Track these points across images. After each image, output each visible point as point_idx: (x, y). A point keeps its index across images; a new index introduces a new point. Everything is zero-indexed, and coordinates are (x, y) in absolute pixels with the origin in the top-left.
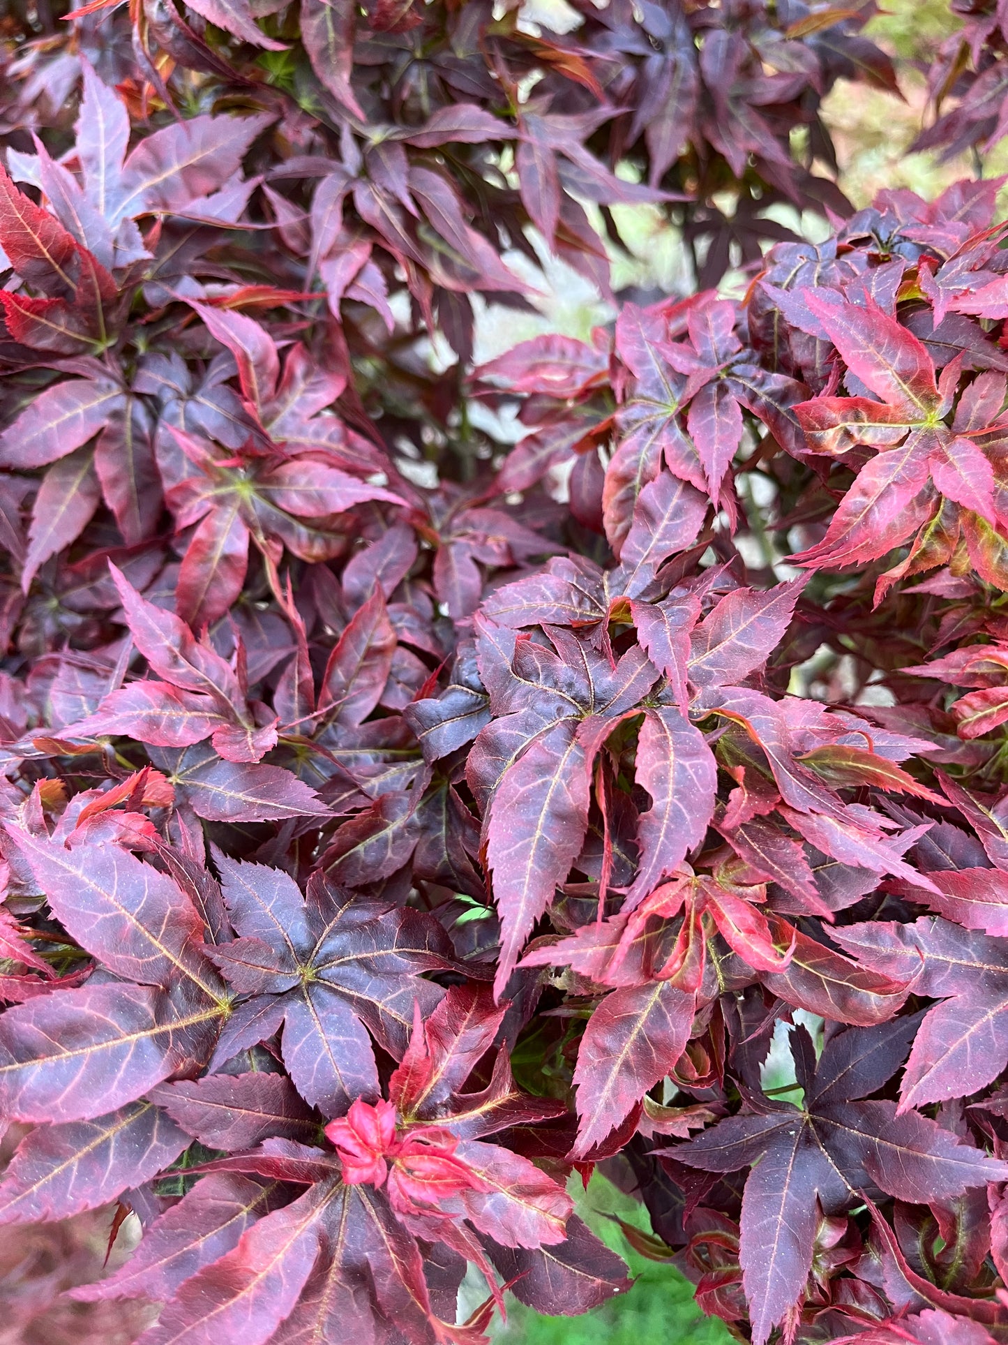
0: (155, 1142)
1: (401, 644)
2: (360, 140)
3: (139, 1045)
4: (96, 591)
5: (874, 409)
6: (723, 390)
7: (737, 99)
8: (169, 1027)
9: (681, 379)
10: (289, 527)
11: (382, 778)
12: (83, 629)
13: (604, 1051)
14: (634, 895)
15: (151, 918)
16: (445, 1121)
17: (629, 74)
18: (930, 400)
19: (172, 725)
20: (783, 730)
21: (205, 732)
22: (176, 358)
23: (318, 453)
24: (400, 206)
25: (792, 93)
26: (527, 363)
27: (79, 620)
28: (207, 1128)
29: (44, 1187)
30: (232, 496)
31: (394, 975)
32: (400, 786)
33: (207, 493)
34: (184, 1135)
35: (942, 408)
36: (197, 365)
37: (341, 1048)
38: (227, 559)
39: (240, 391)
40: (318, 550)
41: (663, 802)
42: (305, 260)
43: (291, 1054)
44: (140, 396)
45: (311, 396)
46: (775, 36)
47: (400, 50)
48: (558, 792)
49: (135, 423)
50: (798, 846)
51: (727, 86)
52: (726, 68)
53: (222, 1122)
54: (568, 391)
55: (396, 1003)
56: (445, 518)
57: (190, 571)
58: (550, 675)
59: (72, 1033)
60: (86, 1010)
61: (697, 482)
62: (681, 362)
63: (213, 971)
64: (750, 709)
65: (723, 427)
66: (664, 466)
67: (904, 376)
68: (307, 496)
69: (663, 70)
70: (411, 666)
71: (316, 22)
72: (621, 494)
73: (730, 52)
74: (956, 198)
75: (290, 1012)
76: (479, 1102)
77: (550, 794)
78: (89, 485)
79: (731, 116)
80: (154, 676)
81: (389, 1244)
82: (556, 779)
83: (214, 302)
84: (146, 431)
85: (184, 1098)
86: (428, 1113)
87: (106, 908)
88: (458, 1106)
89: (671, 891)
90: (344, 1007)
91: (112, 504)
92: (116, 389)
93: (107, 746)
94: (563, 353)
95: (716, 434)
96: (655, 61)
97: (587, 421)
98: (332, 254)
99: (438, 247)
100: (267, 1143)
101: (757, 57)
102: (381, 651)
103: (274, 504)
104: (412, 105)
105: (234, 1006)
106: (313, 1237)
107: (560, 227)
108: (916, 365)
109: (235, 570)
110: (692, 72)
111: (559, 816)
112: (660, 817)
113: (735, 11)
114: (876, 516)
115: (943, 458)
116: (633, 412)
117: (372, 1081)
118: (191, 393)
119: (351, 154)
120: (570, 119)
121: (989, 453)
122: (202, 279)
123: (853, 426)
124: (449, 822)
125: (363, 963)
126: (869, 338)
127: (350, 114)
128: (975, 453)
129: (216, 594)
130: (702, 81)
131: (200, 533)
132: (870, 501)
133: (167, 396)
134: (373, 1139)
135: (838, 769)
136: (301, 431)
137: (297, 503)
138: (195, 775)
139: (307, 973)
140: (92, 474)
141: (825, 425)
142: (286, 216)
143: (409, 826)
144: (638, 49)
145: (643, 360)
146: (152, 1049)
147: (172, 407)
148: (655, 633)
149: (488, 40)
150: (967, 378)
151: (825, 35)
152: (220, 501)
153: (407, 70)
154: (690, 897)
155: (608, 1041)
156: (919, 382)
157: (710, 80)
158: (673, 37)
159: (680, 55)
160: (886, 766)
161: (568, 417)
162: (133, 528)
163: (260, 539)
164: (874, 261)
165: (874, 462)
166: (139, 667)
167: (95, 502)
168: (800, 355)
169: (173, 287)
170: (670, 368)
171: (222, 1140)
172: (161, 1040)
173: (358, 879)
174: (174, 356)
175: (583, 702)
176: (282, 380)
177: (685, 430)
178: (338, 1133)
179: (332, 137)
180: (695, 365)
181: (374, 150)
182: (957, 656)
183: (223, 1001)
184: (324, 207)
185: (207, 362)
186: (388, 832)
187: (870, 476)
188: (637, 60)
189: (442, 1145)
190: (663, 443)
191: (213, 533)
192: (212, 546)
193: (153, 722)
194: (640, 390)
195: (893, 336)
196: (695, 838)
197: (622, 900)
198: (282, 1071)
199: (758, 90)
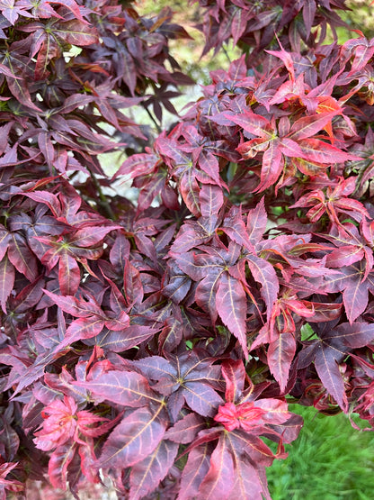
0: (169, 451)
1: (141, 272)
2: (43, 118)
3: (152, 424)
4: (27, 303)
5: (258, 140)
6: (205, 152)
7: (144, 58)
8: (156, 416)
9: (189, 155)
10: (85, 252)
11: (161, 315)
12: (27, 317)
13: (274, 361)
14: (268, 312)
15: (134, 386)
16: (244, 400)
17: (109, 62)
18: (271, 132)
19: (90, 330)
20: (280, 247)
21: (102, 327)
22: (23, 214)
23: (85, 224)
24: (69, 135)
25: (160, 50)
26: (130, 167)
27: (24, 315)
28: (182, 439)
29: (144, 483)
30: (63, 250)
31: (205, 369)
32: (168, 315)
33: (55, 253)
34: (176, 443)
35: (275, 132)
36: (31, 213)
37: (206, 396)
38: (72, 271)
39: (52, 215)
40: (97, 255)
41: (264, 283)
42: (46, 164)
43: (192, 405)
44: (15, 232)
45: (73, 207)
46: (147, 33)
47: (42, 84)
48: (233, 294)
49: (18, 241)
50: (303, 278)
51: (140, 55)
52: (138, 50)
53: (185, 434)
54: (148, 171)
55: (210, 376)
56: (129, 227)
57: (63, 280)
58: (210, 261)
59: (133, 431)
60: (133, 422)
61: (212, 182)
62: (187, 150)
63: (157, 394)
64: (270, 245)
65: (211, 163)
66: (199, 182)
67: (263, 128)
68: (89, 239)
69: (119, 58)
70: (147, 277)
71: (14, 86)
72: (188, 196)
73: (137, 44)
74: (234, 67)
75: (184, 394)
76: (249, 391)
77: (231, 296)
78: (10, 268)
79: (145, 64)
80: (75, 318)
81: (248, 442)
82: (230, 291)
83: (26, 190)
84: (23, 242)
85: (172, 433)
86: (239, 400)
87: (121, 390)
88: (245, 394)
89: (276, 307)
90: (199, 384)
91: (21, 271)
92: (7, 233)
93: (69, 348)
94: (140, 160)
95: (210, 166)
96: (115, 56)
97: (159, 178)
98: (56, 159)
99: (85, 143)
100: (199, 434)
101: (145, 42)
102: (136, 277)
103: (77, 246)
104: (53, 100)
105: (166, 401)
106: (227, 452)
107: (119, 121)
108: (265, 123)
109: (76, 273)
110: (128, 55)
111: (236, 301)
112: (265, 287)
113: (132, 30)
114: (273, 170)
115: (283, 146)
116: (180, 170)
117: (220, 400)
118: (34, 222)
119: (43, 124)
120: (104, 85)
121: (292, 139)
122: (18, 185)
123: (254, 148)
124: (189, 318)
125: (195, 369)
126: (249, 121)
127: (36, 111)
128: (290, 141)
129: (73, 284)
130: (133, 57)
131: (60, 267)
132: (269, 167)
133: (26, 228)
134: (232, 415)
135: (298, 251)
136: (75, 220)
137: (87, 243)
138: (104, 342)
139: (180, 381)
140: (10, 264)
141: (247, 150)
142: (32, 153)
143: (178, 326)
144: (108, 54)
145: (174, 154)
146: (156, 424)
147: (30, 231)
148: (235, 235)
149: (67, 70)
150: (277, 121)
151: (161, 27)
152: (61, 253)
153: (47, 90)
154: (280, 306)
155: (274, 358)
156: (267, 128)
157: (134, 55)
158: (117, 46)
159: (122, 51)
160: (307, 245)
161: (151, 179)
162: (31, 276)
163: (79, 260)
164: (232, 97)
165: (265, 155)
166: (69, 318)
167: (14, 273)
168: (222, 132)
169: (9, 191)
170: (184, 153)
171: (187, 440)
172: (156, 420)
173: (171, 349)
174: (22, 214)
175: (223, 265)
176: (62, 206)
177: (199, 169)
178: (219, 418)
179: (34, 120)
180: (192, 149)
181: (49, 119)
182: (302, 199)
183: (162, 401)
184: (44, 144)
185: (34, 211)
186: (172, 331)
187: (266, 159)
188: (110, 58)
189: (248, 407)
190: (194, 176)
191: (64, 265)
192: (66, 268)
193: (84, 331)
194: (177, 163)
195: (255, 118)
196: (276, 289)
197: (266, 315)
198: (192, 411)
199: (149, 53)
